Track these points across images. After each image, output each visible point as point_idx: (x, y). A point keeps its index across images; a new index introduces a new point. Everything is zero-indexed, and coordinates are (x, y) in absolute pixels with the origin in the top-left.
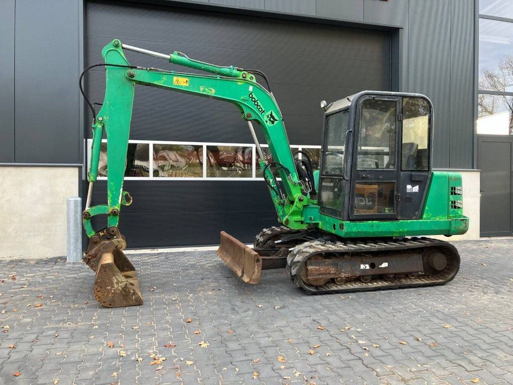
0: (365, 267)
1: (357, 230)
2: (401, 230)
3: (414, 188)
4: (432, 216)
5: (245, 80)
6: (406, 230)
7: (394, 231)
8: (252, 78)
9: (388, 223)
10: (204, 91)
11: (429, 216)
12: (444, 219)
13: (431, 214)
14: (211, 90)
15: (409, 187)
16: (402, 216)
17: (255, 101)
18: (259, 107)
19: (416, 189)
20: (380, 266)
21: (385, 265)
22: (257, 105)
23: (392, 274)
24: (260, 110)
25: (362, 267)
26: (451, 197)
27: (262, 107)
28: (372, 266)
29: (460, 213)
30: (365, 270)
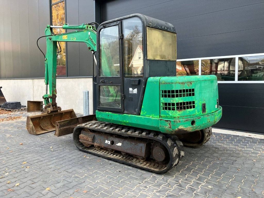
0: (108, 142)
1: (101, 117)
2: (125, 121)
3: (134, 90)
4: (146, 114)
5: (88, 29)
6: (128, 121)
7: (121, 121)
8: (90, 28)
9: (117, 115)
10: (72, 39)
11: (145, 114)
12: (157, 117)
13: (146, 112)
14: (74, 38)
15: (131, 89)
16: (127, 110)
17: (91, 40)
18: (93, 43)
19: (135, 91)
20: (116, 144)
21: (119, 144)
22: (92, 42)
23: (124, 152)
24: (94, 44)
25: (106, 142)
26: (162, 99)
27: (94, 42)
28: (113, 143)
29: (171, 115)
30: (107, 144)
